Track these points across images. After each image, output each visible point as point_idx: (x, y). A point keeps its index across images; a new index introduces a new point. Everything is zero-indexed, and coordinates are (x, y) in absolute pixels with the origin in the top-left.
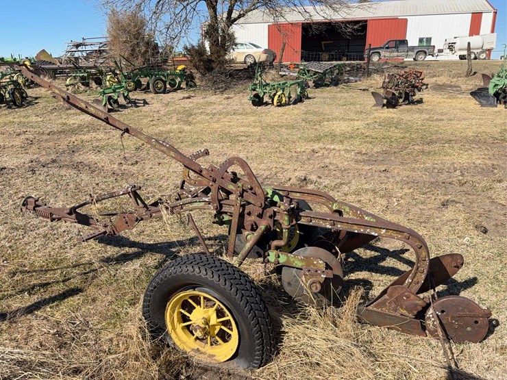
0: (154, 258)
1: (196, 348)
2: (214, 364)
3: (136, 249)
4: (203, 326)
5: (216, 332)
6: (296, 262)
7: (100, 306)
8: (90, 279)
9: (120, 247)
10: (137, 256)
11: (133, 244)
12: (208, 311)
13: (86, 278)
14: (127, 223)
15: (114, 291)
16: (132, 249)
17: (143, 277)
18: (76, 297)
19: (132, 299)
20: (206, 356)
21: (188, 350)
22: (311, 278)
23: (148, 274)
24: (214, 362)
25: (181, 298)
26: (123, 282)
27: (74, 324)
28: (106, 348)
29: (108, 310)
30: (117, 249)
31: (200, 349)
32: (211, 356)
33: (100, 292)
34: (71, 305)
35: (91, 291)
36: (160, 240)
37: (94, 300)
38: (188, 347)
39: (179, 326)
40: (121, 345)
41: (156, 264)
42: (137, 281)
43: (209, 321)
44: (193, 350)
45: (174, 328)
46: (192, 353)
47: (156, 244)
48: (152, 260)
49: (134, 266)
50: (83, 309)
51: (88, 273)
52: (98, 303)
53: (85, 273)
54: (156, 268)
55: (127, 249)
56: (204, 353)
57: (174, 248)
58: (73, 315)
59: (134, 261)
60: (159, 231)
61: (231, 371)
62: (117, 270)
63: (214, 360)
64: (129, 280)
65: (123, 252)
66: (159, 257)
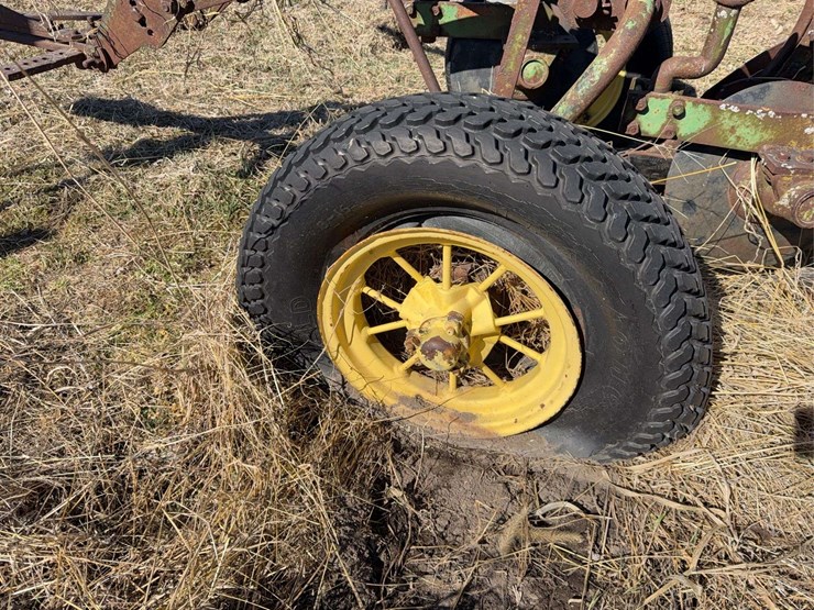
0: (229, 149)
1: (412, 395)
2: (474, 440)
3: (177, 130)
4: (452, 340)
5: (485, 353)
6: (741, 131)
7: (98, 275)
8: (63, 204)
9: (135, 126)
10: (185, 145)
11: (167, 119)
12: (465, 293)
13: (53, 202)
14: (142, 22)
15: (135, 233)
16: (169, 129)
17: (210, 197)
18: (28, 254)
19: (191, 256)
20: (446, 417)
21: (389, 401)
22: (796, 181)
23: (224, 191)
24: (475, 434)
25: (371, 252)
26: (157, 209)
27: (25, 329)
28: (130, 405)
29: (124, 287)
30: (127, 129)
31: (426, 396)
32: (464, 418)
33: (95, 236)
34: (17, 275)
35: (71, 234)
36: (235, 110)
37: (80, 259)
38: (389, 392)
39: (360, 337)
40: (179, 395)
41: (239, 166)
42: (197, 207)
43: (470, 324)
44: (403, 399)
45: (344, 343)
46: (402, 410)
47: (228, 119)
48: (226, 155)
49: (178, 171)
50: (52, 286)
51: (56, 188)
52: (93, 266)
53: (48, 190)
54: (242, 175)
55: (153, 129)
56: (438, 409)
57: (276, 127)
58: (22, 300)
59: (178, 157)
60: (228, 89)
61: (536, 466)
62: (134, 180)
63: (474, 429)
64: (171, 204)
65: (143, 136)
66: (240, 146)
